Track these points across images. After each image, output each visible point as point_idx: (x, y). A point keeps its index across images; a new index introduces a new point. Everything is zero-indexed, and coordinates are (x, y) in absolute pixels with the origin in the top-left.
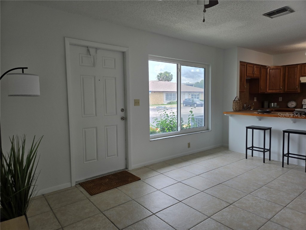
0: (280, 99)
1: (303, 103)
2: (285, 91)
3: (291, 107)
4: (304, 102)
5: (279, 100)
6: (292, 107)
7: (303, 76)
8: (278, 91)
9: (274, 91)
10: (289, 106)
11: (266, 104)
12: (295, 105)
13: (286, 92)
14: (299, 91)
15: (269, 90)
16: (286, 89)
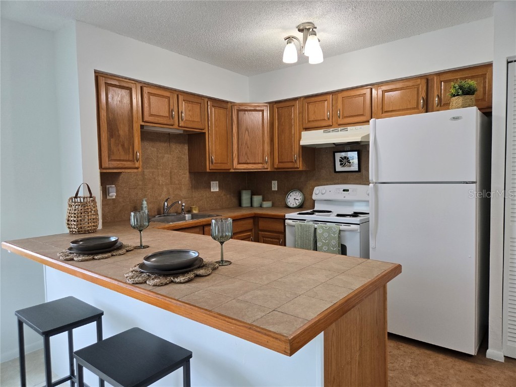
0: (275, 186)
1: (314, 197)
2: (276, 166)
3: (291, 206)
4: (316, 194)
5: (273, 189)
6: (295, 205)
7: (307, 129)
8: (260, 166)
9: (250, 166)
10: (289, 204)
11: (246, 197)
12: (300, 201)
13: (275, 168)
14: (300, 165)
15: (239, 163)
16: (276, 161)
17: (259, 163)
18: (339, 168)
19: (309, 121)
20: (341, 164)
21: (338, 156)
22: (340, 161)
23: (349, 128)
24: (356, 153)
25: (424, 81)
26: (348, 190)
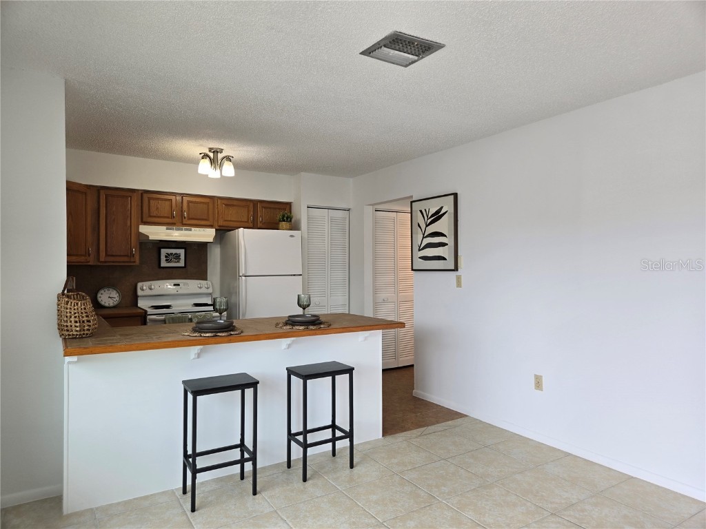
1: (140, 293)
2: (102, 259)
3: (107, 305)
4: (143, 290)
6: (112, 305)
7: (146, 223)
8: (82, 259)
10: (103, 303)
12: (118, 299)
13: (101, 262)
14: (137, 260)
16: (103, 254)
17: (82, 255)
18: (164, 264)
19: (150, 216)
20: (166, 260)
21: (164, 252)
22: (166, 257)
23: (193, 229)
24: (183, 250)
25: (251, 205)
26: (179, 285)
